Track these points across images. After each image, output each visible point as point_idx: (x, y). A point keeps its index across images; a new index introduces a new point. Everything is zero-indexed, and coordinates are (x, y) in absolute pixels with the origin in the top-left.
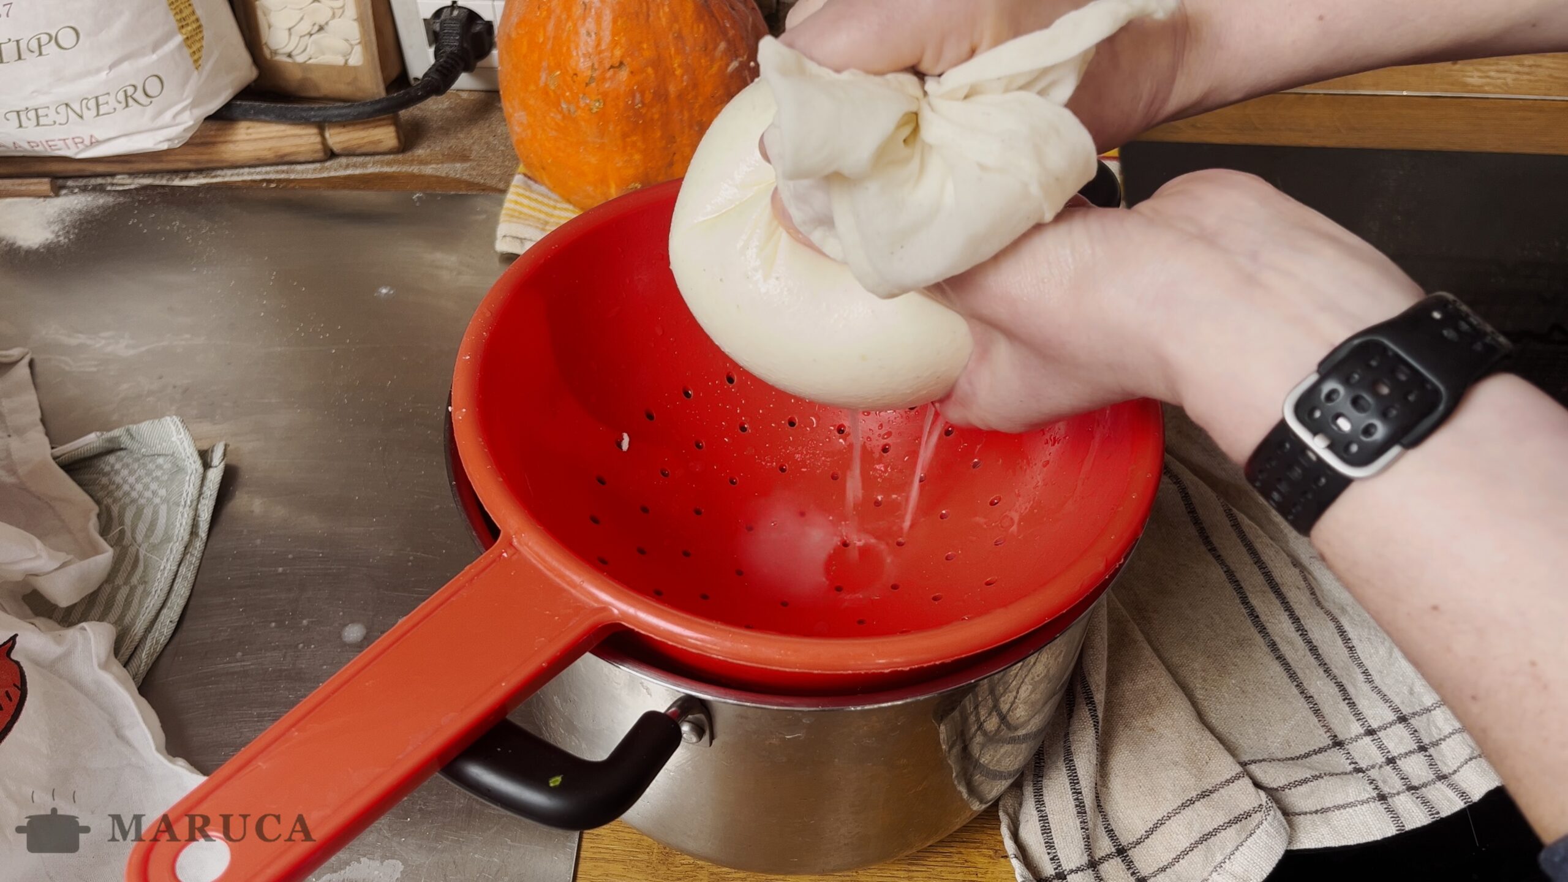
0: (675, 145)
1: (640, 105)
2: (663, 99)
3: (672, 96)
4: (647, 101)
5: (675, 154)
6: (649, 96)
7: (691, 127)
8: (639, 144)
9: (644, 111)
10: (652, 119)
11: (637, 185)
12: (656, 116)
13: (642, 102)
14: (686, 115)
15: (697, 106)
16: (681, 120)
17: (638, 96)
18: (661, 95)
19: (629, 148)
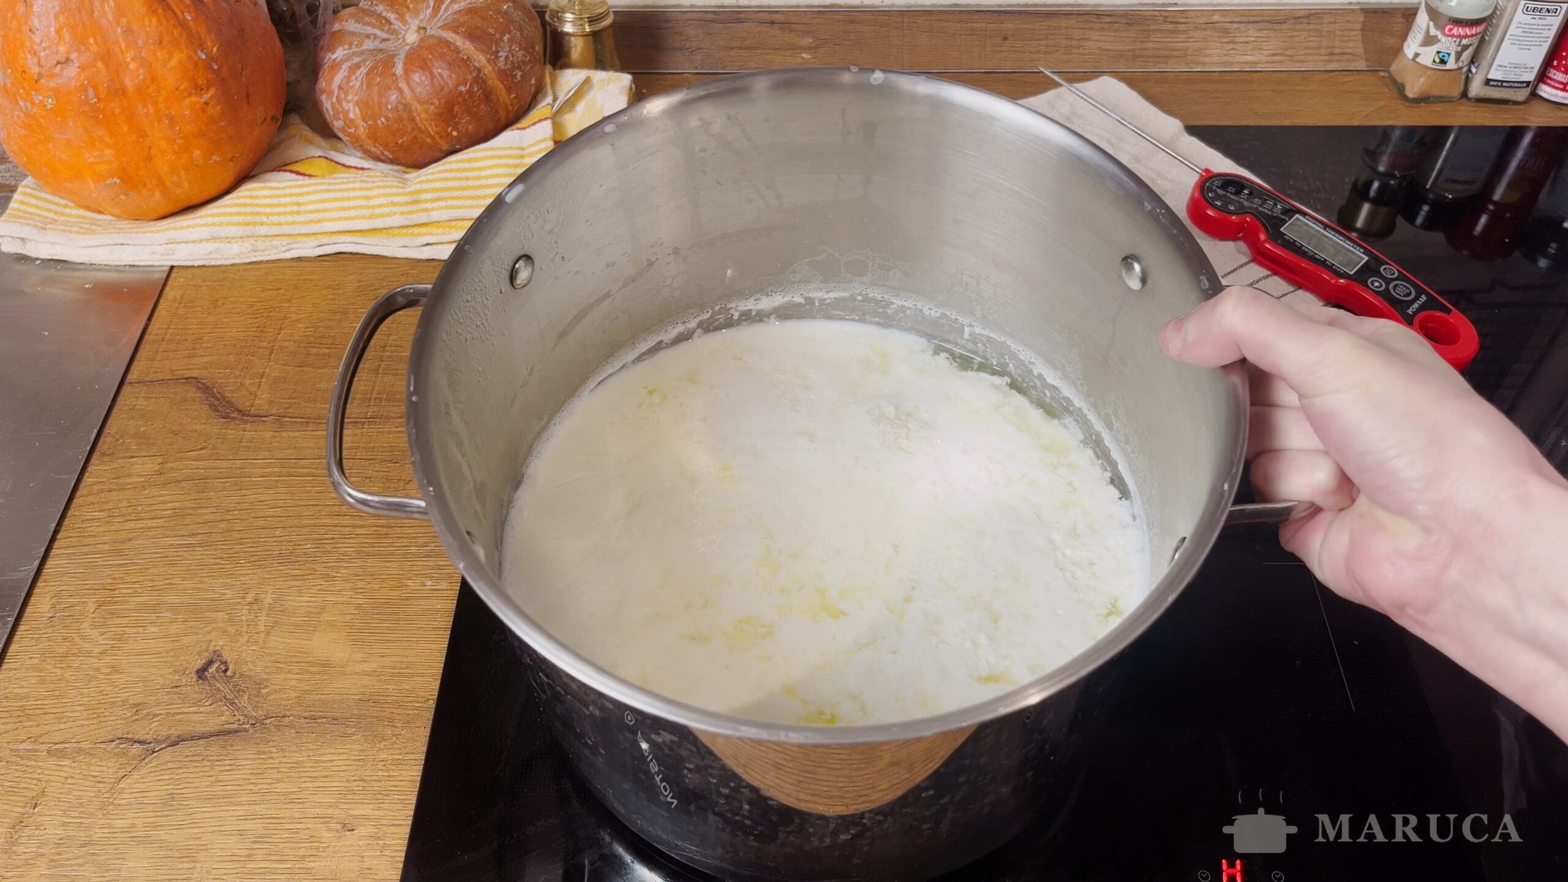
0: (147, 139)
1: (95, 100)
2: (120, 92)
3: (131, 90)
4: (102, 96)
5: (150, 148)
6: (103, 93)
7: (160, 121)
8: (107, 139)
9: (102, 106)
10: (113, 114)
11: (114, 180)
12: (117, 111)
13: (97, 96)
14: (151, 109)
15: (161, 99)
16: (147, 114)
17: (91, 92)
18: (119, 91)
19: (97, 143)
